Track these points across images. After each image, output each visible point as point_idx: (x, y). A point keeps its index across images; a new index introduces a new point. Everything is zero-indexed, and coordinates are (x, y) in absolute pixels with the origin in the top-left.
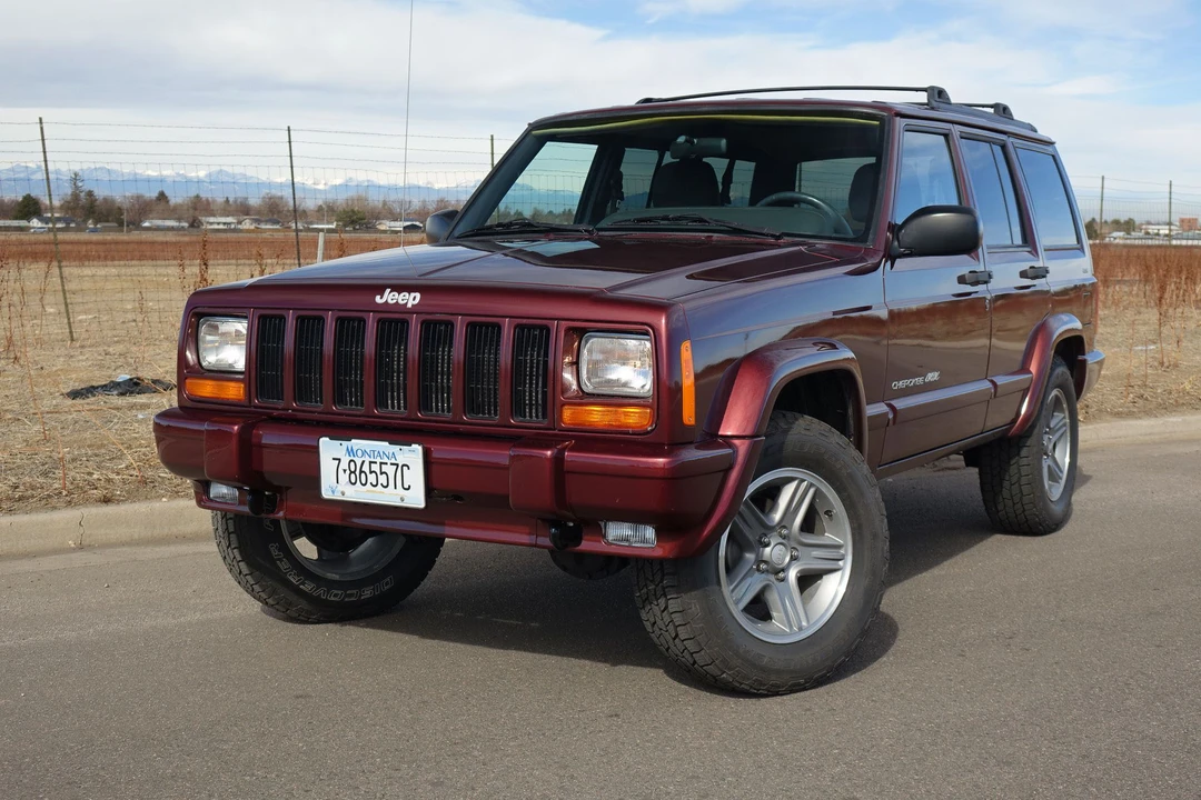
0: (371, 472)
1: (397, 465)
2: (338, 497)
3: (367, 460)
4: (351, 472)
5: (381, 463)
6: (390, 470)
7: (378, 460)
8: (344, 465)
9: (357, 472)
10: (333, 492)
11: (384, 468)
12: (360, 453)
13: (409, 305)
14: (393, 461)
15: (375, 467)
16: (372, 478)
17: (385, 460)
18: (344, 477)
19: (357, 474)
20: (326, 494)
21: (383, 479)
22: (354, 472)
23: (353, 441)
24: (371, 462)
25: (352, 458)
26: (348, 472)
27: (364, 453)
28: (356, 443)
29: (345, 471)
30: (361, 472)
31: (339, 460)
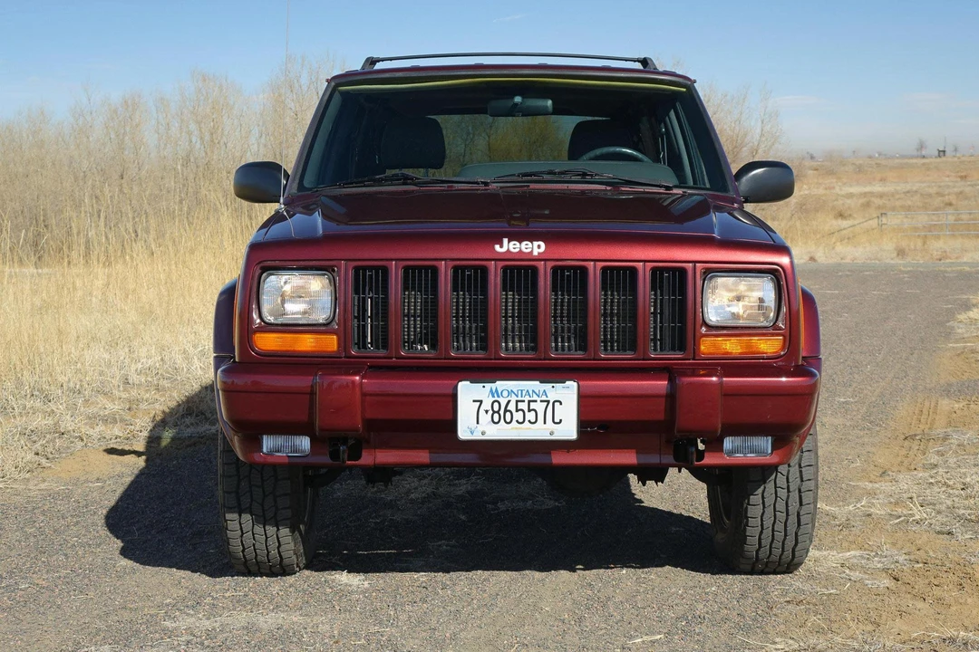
0: (517, 410)
1: (548, 402)
2: (477, 436)
3: (514, 399)
4: (494, 412)
5: (529, 402)
6: (540, 407)
7: (527, 399)
8: (486, 405)
9: (502, 412)
10: (472, 433)
11: (533, 406)
12: (505, 394)
13: (535, 253)
14: (544, 398)
15: (523, 406)
16: (518, 416)
17: (535, 398)
18: (485, 418)
19: (500, 413)
20: (463, 433)
21: (531, 416)
22: (498, 412)
23: (498, 382)
24: (517, 402)
25: (496, 398)
26: (491, 412)
27: (510, 393)
28: (501, 385)
29: (487, 412)
30: (506, 411)
31: (481, 402)
